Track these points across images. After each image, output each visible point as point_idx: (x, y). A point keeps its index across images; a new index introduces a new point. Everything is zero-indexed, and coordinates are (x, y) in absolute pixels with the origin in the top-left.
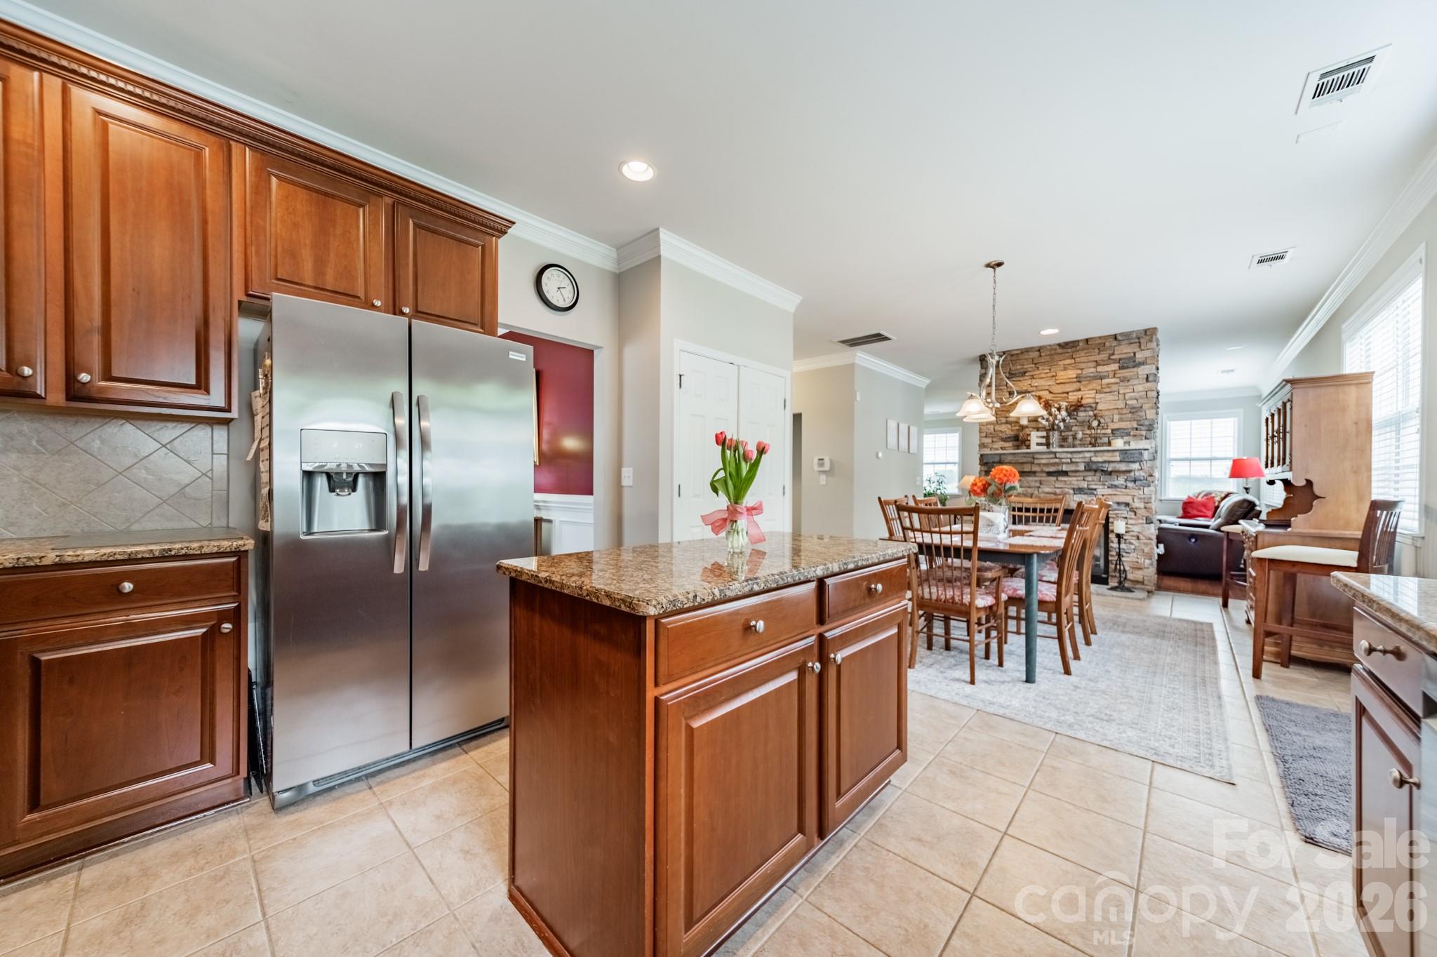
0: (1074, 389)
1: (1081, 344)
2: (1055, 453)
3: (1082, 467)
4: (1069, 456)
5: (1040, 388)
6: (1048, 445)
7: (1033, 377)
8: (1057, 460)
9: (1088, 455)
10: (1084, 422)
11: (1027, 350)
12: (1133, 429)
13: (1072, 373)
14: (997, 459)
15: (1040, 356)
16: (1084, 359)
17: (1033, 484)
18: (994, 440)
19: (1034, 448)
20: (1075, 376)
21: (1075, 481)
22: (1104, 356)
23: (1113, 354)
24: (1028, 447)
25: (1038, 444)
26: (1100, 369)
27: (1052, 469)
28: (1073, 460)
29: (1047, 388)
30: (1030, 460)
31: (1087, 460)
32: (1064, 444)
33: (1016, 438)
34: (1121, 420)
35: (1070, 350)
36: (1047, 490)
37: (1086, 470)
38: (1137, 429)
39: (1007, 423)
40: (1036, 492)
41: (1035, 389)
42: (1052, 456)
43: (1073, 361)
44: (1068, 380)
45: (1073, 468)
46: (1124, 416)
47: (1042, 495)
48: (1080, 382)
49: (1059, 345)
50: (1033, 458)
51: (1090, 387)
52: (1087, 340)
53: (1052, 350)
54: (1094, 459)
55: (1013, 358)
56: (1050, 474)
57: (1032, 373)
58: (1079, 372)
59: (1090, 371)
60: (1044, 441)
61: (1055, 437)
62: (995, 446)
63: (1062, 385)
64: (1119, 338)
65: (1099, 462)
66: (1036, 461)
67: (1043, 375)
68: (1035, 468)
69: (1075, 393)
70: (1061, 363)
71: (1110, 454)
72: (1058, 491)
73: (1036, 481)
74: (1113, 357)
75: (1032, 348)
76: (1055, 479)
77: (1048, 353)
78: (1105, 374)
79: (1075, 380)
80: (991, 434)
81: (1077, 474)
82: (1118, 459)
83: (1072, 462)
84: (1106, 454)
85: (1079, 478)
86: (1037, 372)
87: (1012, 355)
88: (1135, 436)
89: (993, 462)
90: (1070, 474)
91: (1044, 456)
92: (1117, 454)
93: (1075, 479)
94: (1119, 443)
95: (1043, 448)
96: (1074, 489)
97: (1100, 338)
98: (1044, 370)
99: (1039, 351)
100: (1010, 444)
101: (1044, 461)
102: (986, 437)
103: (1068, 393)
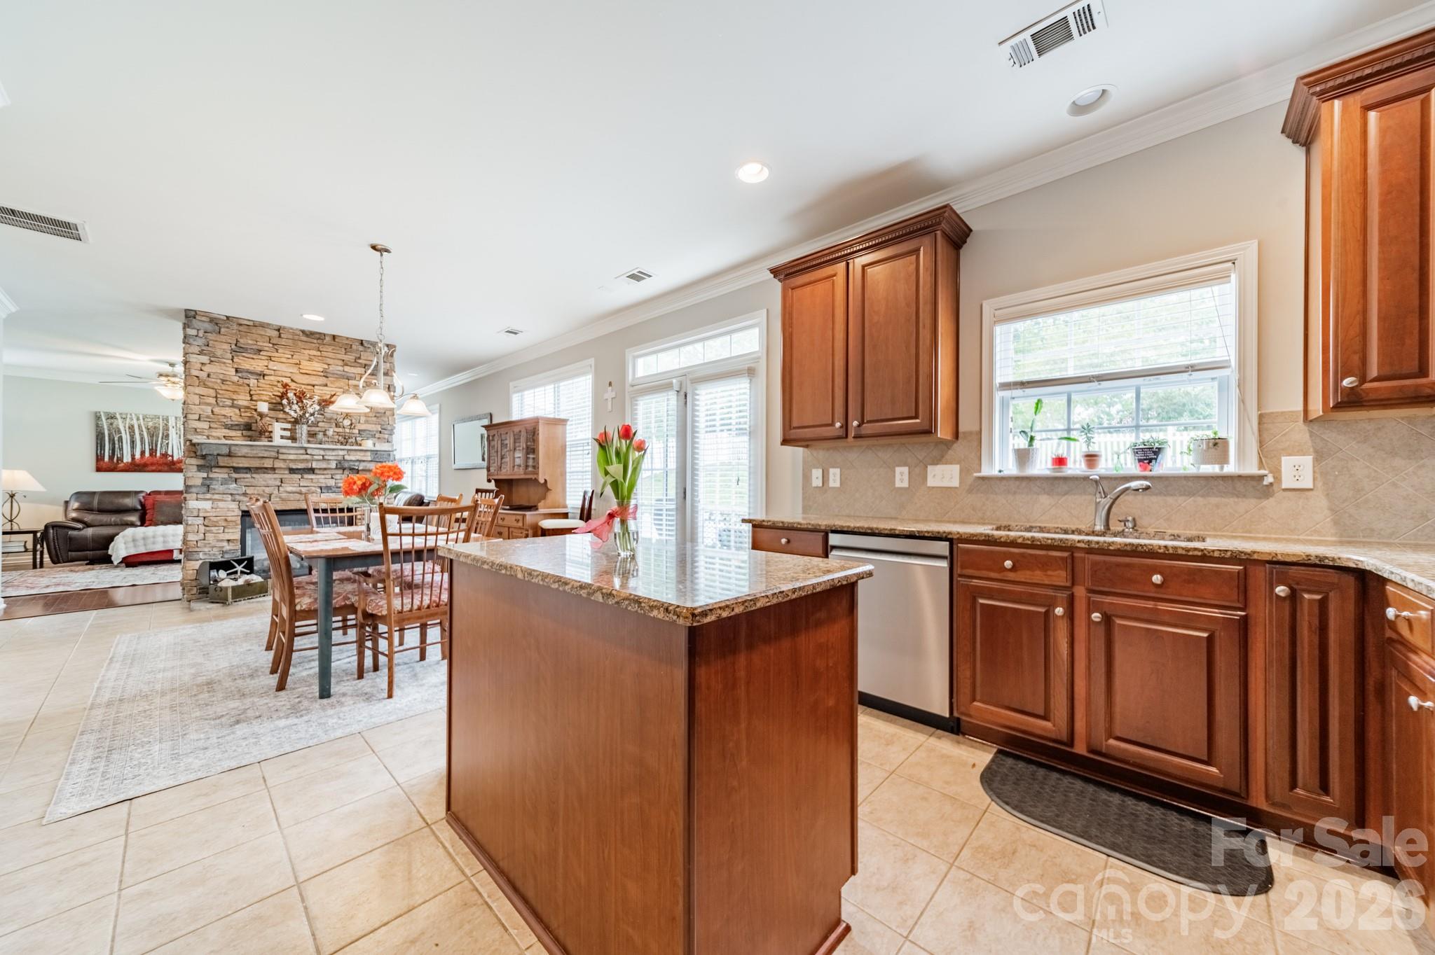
0: (320, 383)
1: (328, 339)
2: (306, 449)
3: (333, 465)
4: (322, 452)
5: (280, 373)
6: (293, 439)
7: (270, 358)
8: (308, 457)
9: (341, 453)
10: (331, 419)
11: (263, 325)
12: (377, 431)
13: (318, 366)
14: (225, 451)
15: (280, 337)
16: (331, 355)
17: (271, 482)
18: (212, 425)
19: (277, 441)
20: (322, 370)
21: (322, 479)
22: (350, 358)
23: (359, 358)
24: (270, 438)
25: (282, 437)
26: (347, 368)
27: (300, 466)
28: (326, 457)
29: (289, 375)
30: (274, 454)
31: (340, 458)
32: (311, 439)
33: (248, 427)
34: (366, 422)
35: (315, 341)
36: (289, 489)
37: (337, 468)
38: (380, 432)
39: (233, 406)
40: (276, 492)
41: (272, 372)
42: (303, 451)
43: (319, 353)
44: (314, 373)
45: (324, 465)
46: (370, 419)
47: (284, 495)
48: (327, 377)
49: (303, 332)
50: (278, 452)
51: (337, 384)
52: (334, 337)
53: (294, 334)
54: (347, 457)
55: (241, 328)
56: (292, 471)
57: (269, 354)
58: (326, 367)
59: (337, 368)
60: (288, 434)
61: (303, 430)
62: (214, 434)
63: (307, 376)
64: (366, 344)
65: (351, 461)
66: (281, 457)
67: (284, 360)
68: (278, 464)
69: (321, 388)
70: (307, 352)
71: (362, 454)
72: (304, 490)
73: (275, 479)
74: (360, 361)
75: (268, 324)
76: (300, 476)
77: (291, 337)
78: (352, 375)
79: (322, 374)
80: (208, 417)
81: (325, 472)
82: (369, 459)
83: (324, 459)
84: (358, 453)
85: (327, 476)
86: (276, 354)
87: (241, 325)
88: (379, 438)
89: (218, 455)
90: (316, 471)
91: (292, 451)
92: (369, 453)
93: (323, 477)
94: (368, 444)
95: (288, 443)
96: (321, 488)
97: (347, 338)
98: (284, 354)
99: (279, 330)
100: (239, 433)
101: (292, 457)
102: (199, 420)
103: (314, 386)
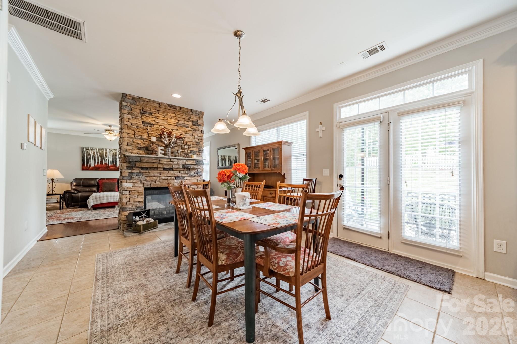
0: (175, 129)
1: (178, 109)
2: (171, 159)
3: (181, 167)
4: (177, 161)
5: (160, 124)
6: (165, 154)
7: (156, 117)
8: (171, 162)
9: (184, 161)
10: (179, 145)
11: (153, 102)
12: (197, 151)
13: (175, 121)
14: (138, 159)
15: (160, 107)
16: (179, 116)
17: (156, 174)
18: (133, 148)
19: (160, 155)
20: (176, 123)
21: (176, 173)
22: (186, 117)
23: (190, 118)
24: (156, 154)
25: (161, 153)
26: (186, 122)
27: (168, 167)
28: (179, 163)
29: (163, 125)
30: (158, 161)
31: (184, 163)
32: (172, 155)
33: (147, 149)
34: (193, 147)
35: (173, 109)
36: (163, 177)
37: (182, 168)
38: (198, 152)
39: (141, 139)
40: (158, 179)
41: (156, 123)
42: (169, 160)
43: (175, 115)
44: (173, 124)
45: (177, 167)
46: (194, 145)
47: (161, 180)
48: (178, 126)
49: (169, 105)
50: (160, 160)
51: (182, 130)
52: (181, 108)
53: (165, 106)
54: (187, 163)
55: (144, 103)
56: (164, 169)
57: (155, 115)
58: (177, 121)
59: (181, 122)
60: (163, 152)
61: (169, 150)
62: (134, 152)
63: (170, 126)
64: (193, 112)
65: (188, 164)
66: (161, 162)
67: (161, 118)
68: (160, 166)
69: (176, 131)
70: (170, 114)
71: (192, 161)
72: (169, 178)
73: (158, 173)
74: (190, 119)
75: (155, 101)
76: (167, 172)
77: (164, 107)
78: (187, 125)
79: (176, 125)
80: (131, 144)
81: (177, 170)
82: (195, 163)
83: (178, 164)
84: (191, 161)
85: (178, 172)
86: (158, 115)
87: (144, 101)
88: (198, 154)
89: (136, 161)
90: (174, 169)
91: (165, 160)
92: (195, 161)
93: (176, 172)
94: (194, 157)
95: (163, 156)
96: (175, 177)
97: (186, 109)
98: (161, 115)
99: (159, 104)
100: (143, 152)
101: (165, 163)
102: (128, 145)
103: (173, 130)
